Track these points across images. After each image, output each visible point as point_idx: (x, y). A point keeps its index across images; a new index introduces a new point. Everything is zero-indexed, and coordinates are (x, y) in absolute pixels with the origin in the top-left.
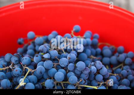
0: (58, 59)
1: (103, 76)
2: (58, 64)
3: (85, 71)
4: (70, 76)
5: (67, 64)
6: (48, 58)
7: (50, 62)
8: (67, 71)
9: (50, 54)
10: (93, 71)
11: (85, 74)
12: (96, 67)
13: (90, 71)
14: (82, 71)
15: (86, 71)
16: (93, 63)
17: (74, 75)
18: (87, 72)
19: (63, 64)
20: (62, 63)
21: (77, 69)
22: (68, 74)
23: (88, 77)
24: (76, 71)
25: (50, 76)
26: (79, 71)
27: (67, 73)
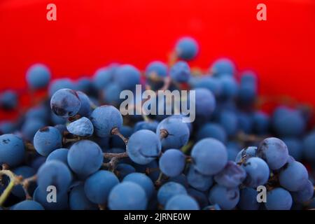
0: (123, 138)
1: (291, 193)
2: (123, 154)
3: (227, 177)
4: (171, 196)
5: (155, 153)
6: (84, 133)
7: (91, 147)
8: (158, 181)
9: (91, 119)
10: (255, 176)
11: (228, 189)
12: (265, 160)
13: (244, 175)
14: (213, 177)
15: (230, 176)
16: (251, 149)
17: (185, 191)
18: (233, 180)
19: (140, 151)
20: (137, 149)
21: (196, 167)
22: (163, 190)
23: (237, 200)
24: (191, 177)
25: (93, 201)
26: (204, 176)
27: (157, 187)
